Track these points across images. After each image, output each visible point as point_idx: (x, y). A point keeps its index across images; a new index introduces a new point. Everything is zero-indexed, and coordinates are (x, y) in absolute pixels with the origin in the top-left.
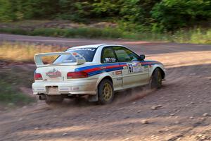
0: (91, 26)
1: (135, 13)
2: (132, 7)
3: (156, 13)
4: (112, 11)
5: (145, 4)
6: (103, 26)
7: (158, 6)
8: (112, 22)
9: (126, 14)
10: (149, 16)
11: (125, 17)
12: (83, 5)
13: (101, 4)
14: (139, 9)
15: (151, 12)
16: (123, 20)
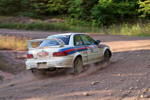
0: (46, 21)
1: (79, 12)
2: (77, 8)
3: (95, 12)
4: (62, 10)
5: (87, 5)
6: (55, 21)
7: (96, 7)
8: (62, 18)
9: (72, 12)
10: (90, 14)
11: (72, 15)
12: (39, 5)
13: (53, 5)
14: (82, 9)
15: (91, 11)
16: (70, 17)
